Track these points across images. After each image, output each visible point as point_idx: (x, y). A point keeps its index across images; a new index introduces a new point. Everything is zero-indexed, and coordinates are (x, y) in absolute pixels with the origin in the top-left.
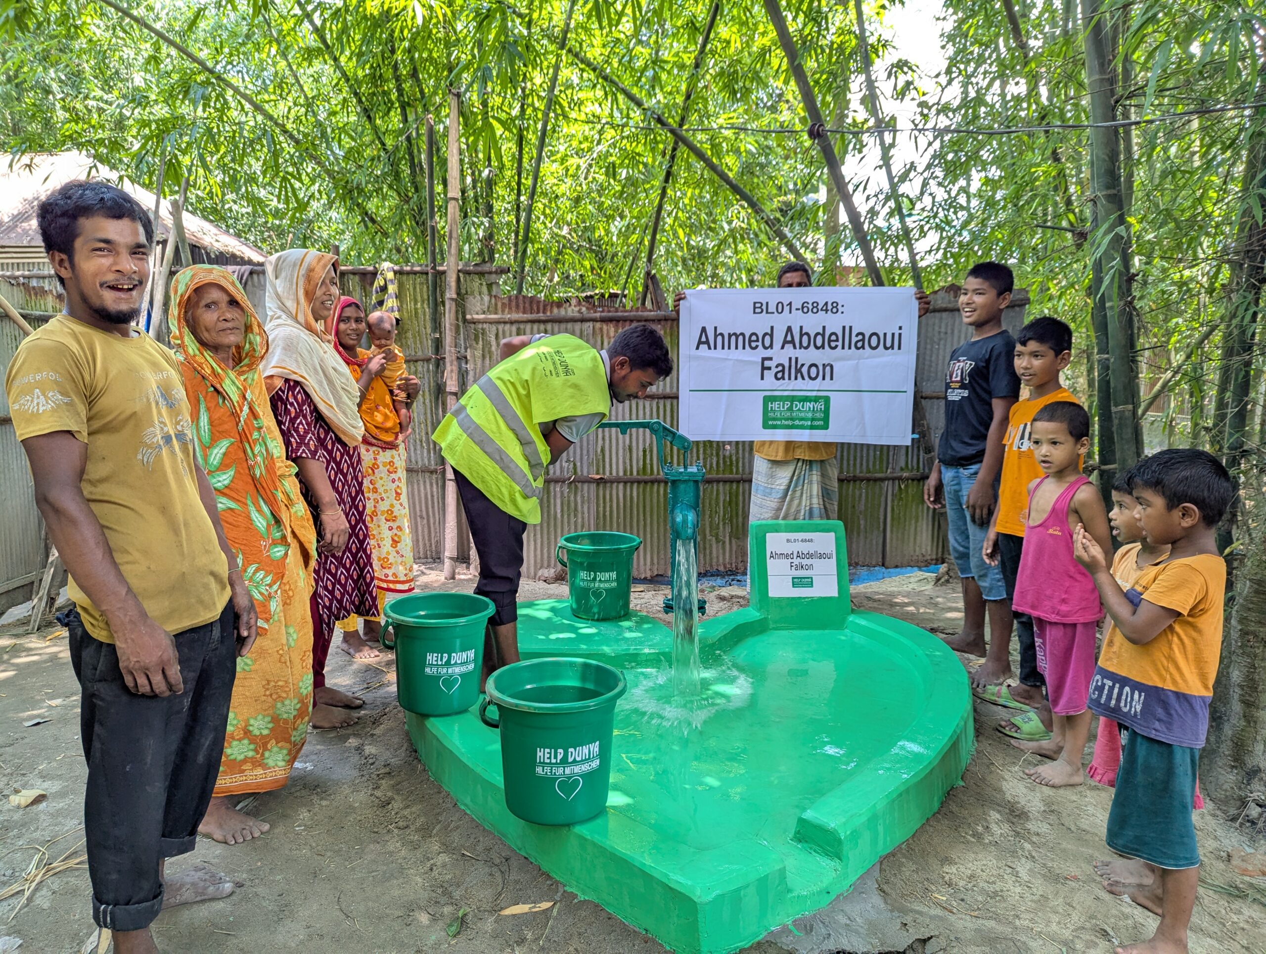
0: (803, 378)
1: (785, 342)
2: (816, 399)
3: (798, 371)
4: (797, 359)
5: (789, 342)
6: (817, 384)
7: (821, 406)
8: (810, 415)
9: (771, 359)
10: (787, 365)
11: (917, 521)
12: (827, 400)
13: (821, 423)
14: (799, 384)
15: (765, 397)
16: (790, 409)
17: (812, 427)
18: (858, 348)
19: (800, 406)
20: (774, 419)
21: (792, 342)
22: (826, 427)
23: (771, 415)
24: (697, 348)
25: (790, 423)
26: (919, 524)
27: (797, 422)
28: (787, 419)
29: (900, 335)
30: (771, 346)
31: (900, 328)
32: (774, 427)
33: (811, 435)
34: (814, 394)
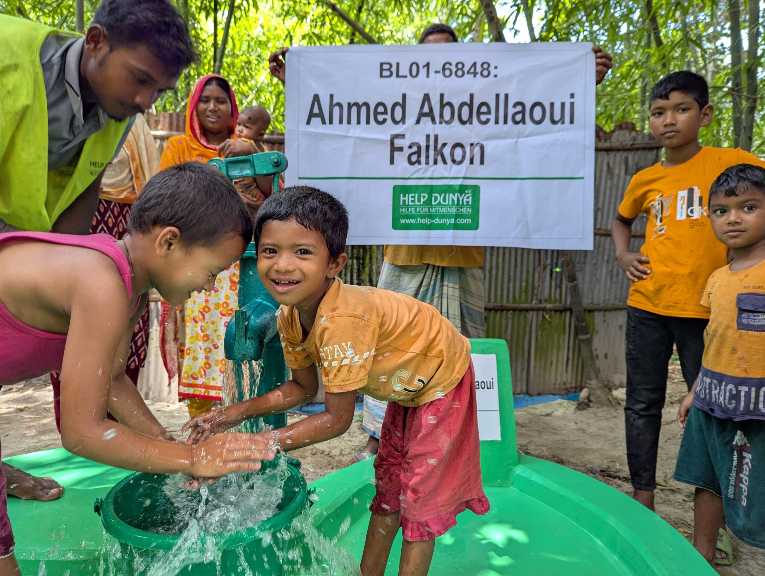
0: (445, 162)
1: (421, 115)
2: (462, 189)
3: (439, 152)
4: (436, 137)
5: (426, 115)
6: (462, 169)
7: (467, 198)
8: (454, 210)
9: (402, 136)
10: (423, 144)
11: (558, 352)
12: (476, 190)
13: (469, 221)
14: (440, 169)
15: (395, 188)
16: (428, 203)
17: (456, 227)
18: (516, 123)
19: (440, 199)
20: (407, 217)
21: (430, 114)
22: (475, 226)
23: (404, 210)
24: (308, 122)
25: (427, 221)
26: (561, 353)
27: (437, 221)
28: (423, 217)
29: (572, 104)
30: (403, 119)
31: (572, 96)
32: (407, 227)
33: (454, 237)
34: (459, 182)
